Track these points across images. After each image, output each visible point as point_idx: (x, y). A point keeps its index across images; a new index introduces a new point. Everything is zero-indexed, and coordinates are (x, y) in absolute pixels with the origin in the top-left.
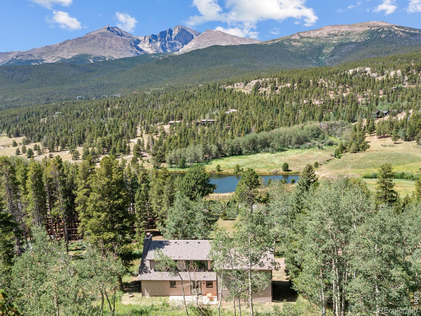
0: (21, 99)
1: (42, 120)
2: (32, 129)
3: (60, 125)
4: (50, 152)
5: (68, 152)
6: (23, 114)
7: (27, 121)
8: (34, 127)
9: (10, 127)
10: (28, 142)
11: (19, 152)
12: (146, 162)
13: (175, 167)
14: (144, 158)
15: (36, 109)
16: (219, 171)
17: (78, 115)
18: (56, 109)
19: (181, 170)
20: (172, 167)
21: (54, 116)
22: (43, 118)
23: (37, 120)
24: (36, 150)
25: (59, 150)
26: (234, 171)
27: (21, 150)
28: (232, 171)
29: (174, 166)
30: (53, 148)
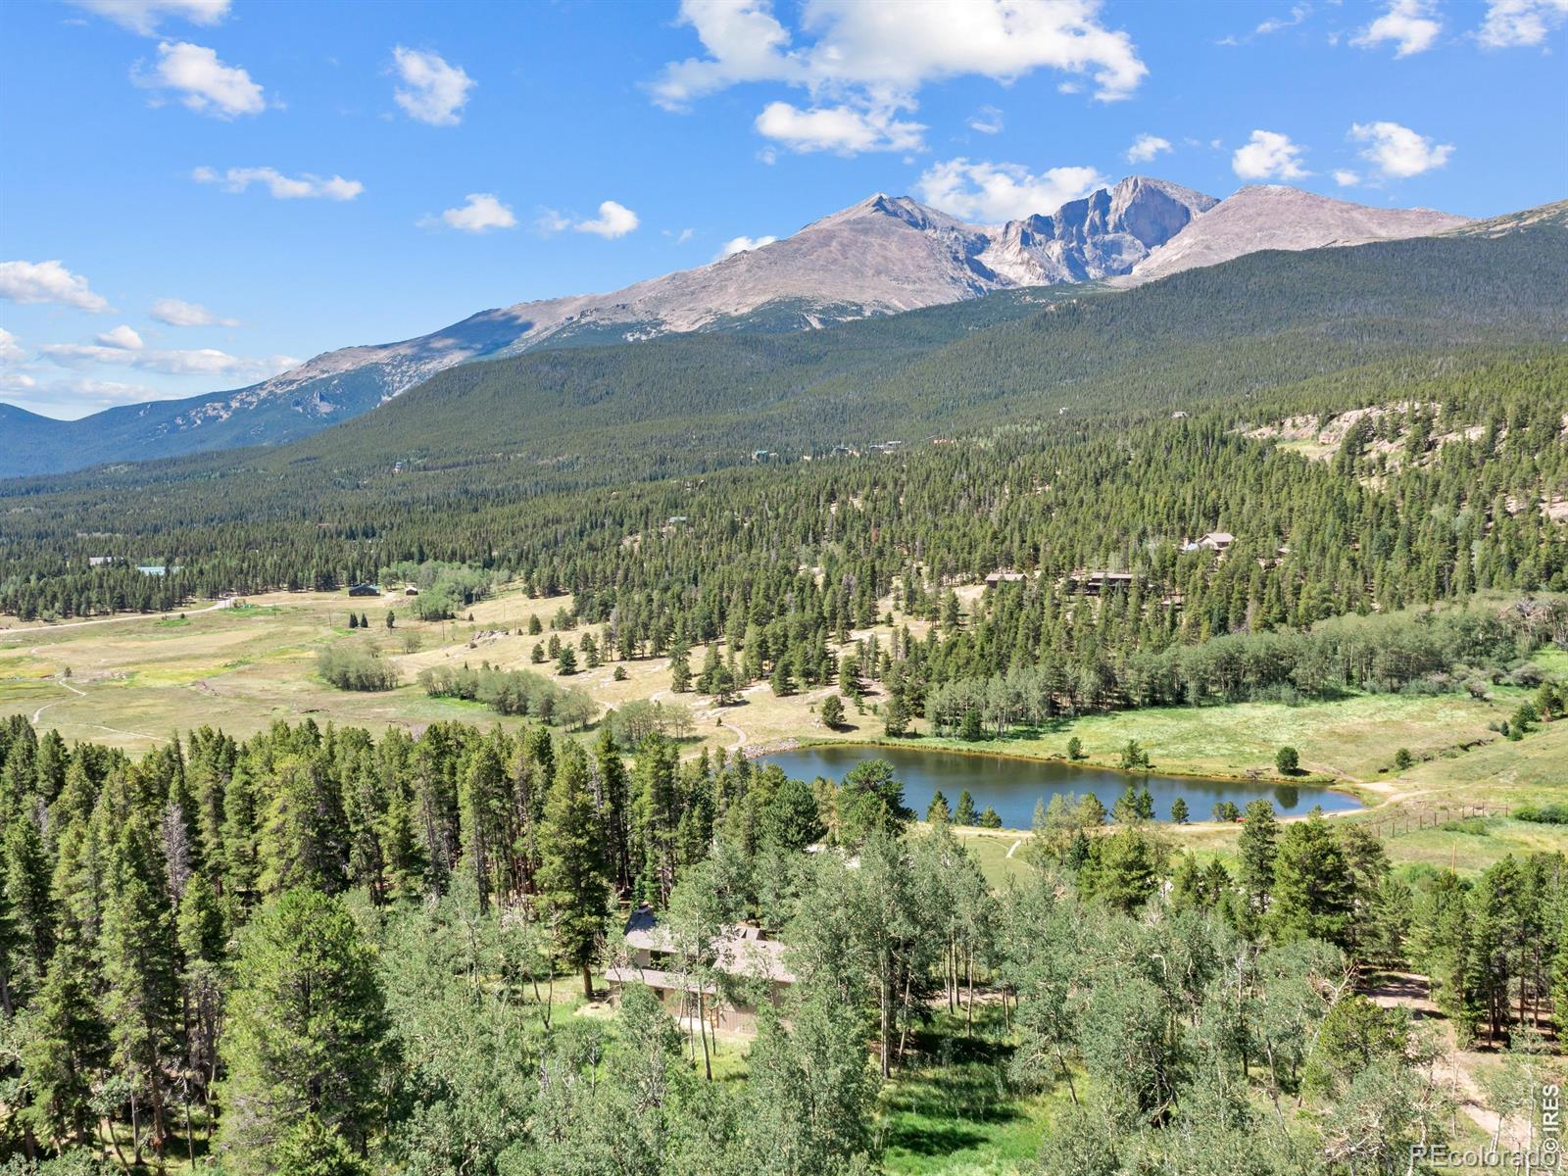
0: (582, 460)
1: (627, 542)
2: (594, 573)
3: (677, 561)
4: (623, 659)
5: (668, 662)
6: (578, 517)
7: (584, 545)
8: (600, 567)
9: (535, 564)
10: (567, 623)
11: (541, 653)
12: (871, 712)
13: (949, 735)
14: (866, 701)
15: (617, 498)
16: (1076, 757)
17: (734, 528)
18: (675, 505)
19: (965, 746)
20: (939, 735)
21: (664, 530)
22: (631, 534)
23: (614, 541)
24: (585, 650)
25: (647, 654)
26: (1120, 761)
27: (545, 648)
28: (1113, 761)
29: (946, 729)
30: (631, 646)
